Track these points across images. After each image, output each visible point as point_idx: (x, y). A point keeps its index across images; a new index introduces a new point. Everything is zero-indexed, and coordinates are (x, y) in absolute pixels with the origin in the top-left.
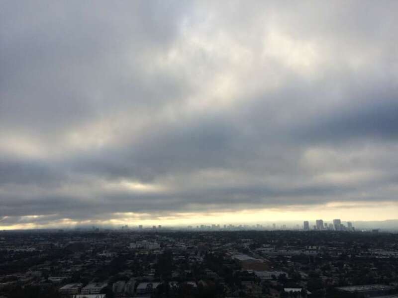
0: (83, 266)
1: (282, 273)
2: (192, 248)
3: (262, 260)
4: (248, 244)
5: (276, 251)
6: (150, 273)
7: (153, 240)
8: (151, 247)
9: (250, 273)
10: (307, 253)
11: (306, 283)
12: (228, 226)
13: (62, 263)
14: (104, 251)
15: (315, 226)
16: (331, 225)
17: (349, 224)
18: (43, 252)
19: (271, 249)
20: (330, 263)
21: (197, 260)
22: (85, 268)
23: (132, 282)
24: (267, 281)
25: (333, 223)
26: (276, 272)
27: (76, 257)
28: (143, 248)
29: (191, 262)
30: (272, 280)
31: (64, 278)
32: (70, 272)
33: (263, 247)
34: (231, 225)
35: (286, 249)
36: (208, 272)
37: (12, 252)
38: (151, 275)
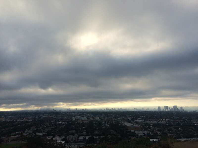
1: (149, 132)
2: (103, 120)
3: (138, 126)
4: (130, 118)
5: (145, 122)
8: (83, 119)
10: (160, 122)
12: (120, 109)
13: (41, 127)
14: (60, 121)
15: (164, 109)
16: (172, 108)
17: (181, 108)
19: (142, 120)
20: (172, 127)
21: (106, 125)
23: (76, 136)
24: (141, 136)
28: (79, 120)
32: (45, 131)
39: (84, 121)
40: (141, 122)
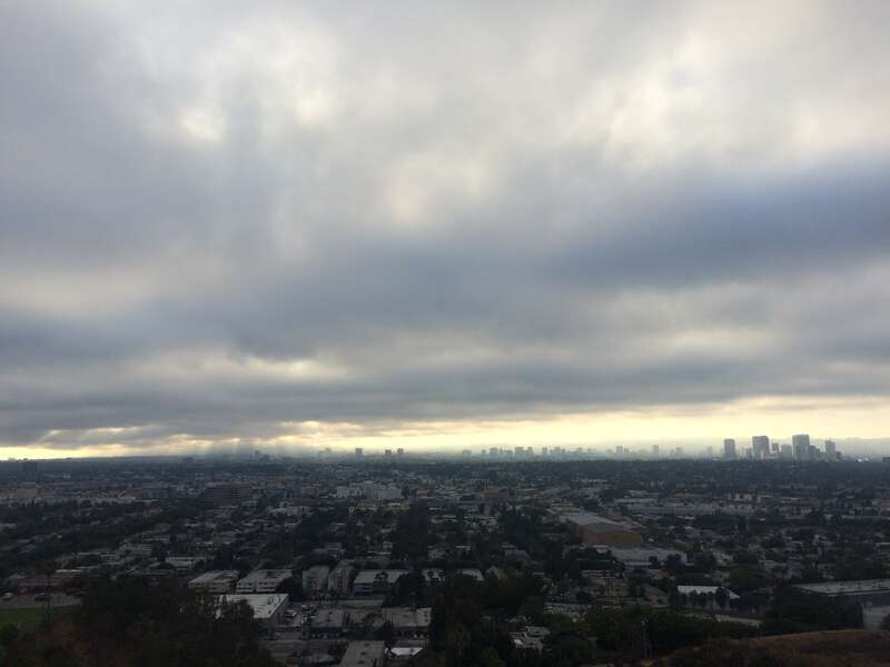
0: (239, 536)
1: (673, 552)
2: (473, 497)
3: (627, 525)
4: (598, 489)
5: (661, 506)
6: (383, 550)
7: (386, 480)
8: (383, 495)
9: (600, 551)
10: (730, 509)
11: (727, 575)
12: (551, 451)
13: (194, 529)
14: (282, 504)
15: (749, 451)
16: (786, 447)
17: (830, 444)
18: (153, 505)
19: (646, 500)
20: (783, 532)
21: (484, 523)
22: (243, 539)
23: (343, 569)
24: (639, 570)
25: (790, 443)
26: (659, 550)
27: (224, 515)
28: (364, 497)
29: (469, 528)
30: (649, 567)
31: (199, 559)
32: (210, 546)
33: (631, 497)
34: (557, 449)
35: (682, 501)
36: (509, 549)
37: (87, 504)
38: (383, 554)
39: (387, 502)
40: (641, 507)
